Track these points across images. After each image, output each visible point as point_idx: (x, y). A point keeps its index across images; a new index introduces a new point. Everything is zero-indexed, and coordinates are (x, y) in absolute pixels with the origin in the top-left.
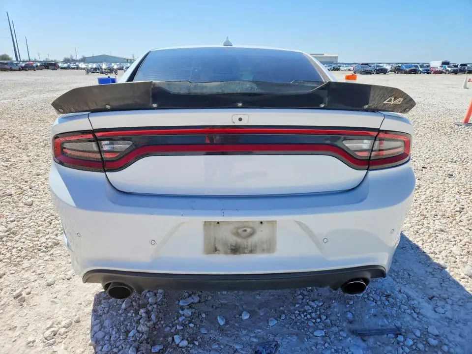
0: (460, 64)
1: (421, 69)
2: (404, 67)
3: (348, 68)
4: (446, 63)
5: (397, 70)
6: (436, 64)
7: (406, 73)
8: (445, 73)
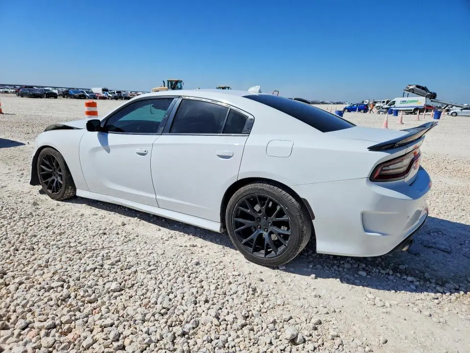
0: (116, 92)
1: (87, 95)
2: (71, 92)
3: (4, 90)
4: (105, 90)
5: (65, 95)
6: (97, 90)
7: (75, 97)
8: (108, 99)
